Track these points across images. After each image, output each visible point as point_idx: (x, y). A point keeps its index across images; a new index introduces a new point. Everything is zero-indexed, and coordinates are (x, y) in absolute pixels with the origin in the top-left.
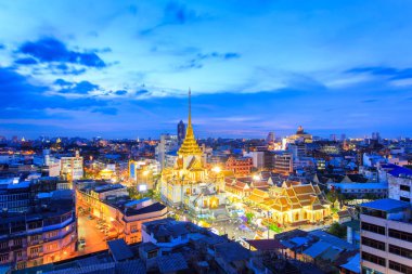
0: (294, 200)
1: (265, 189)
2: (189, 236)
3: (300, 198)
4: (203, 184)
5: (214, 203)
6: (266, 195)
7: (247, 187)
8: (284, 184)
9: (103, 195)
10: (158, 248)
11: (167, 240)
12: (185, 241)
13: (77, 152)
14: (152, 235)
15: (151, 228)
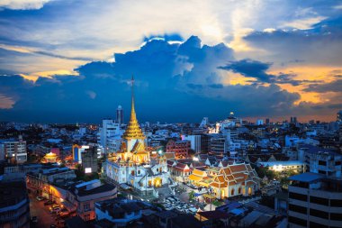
0: (230, 178)
1: (203, 169)
2: (141, 212)
3: (236, 176)
4: (147, 166)
5: (158, 183)
6: (205, 174)
7: (187, 168)
8: (221, 165)
9: (51, 178)
10: (114, 224)
11: (122, 216)
12: (139, 216)
13: (20, 137)
14: (107, 212)
15: (105, 206)
